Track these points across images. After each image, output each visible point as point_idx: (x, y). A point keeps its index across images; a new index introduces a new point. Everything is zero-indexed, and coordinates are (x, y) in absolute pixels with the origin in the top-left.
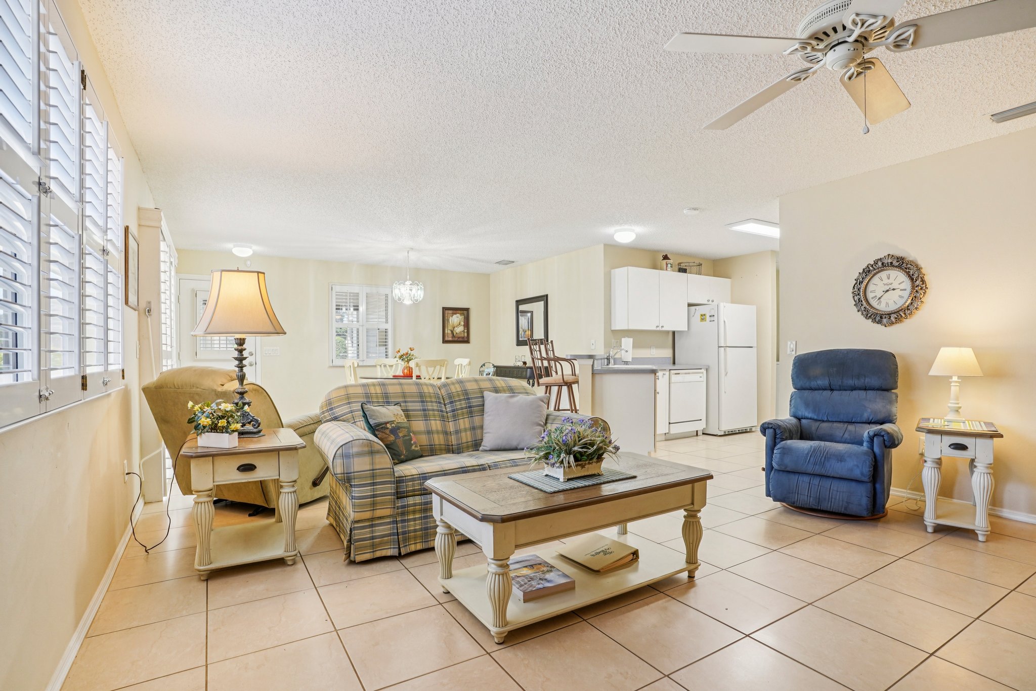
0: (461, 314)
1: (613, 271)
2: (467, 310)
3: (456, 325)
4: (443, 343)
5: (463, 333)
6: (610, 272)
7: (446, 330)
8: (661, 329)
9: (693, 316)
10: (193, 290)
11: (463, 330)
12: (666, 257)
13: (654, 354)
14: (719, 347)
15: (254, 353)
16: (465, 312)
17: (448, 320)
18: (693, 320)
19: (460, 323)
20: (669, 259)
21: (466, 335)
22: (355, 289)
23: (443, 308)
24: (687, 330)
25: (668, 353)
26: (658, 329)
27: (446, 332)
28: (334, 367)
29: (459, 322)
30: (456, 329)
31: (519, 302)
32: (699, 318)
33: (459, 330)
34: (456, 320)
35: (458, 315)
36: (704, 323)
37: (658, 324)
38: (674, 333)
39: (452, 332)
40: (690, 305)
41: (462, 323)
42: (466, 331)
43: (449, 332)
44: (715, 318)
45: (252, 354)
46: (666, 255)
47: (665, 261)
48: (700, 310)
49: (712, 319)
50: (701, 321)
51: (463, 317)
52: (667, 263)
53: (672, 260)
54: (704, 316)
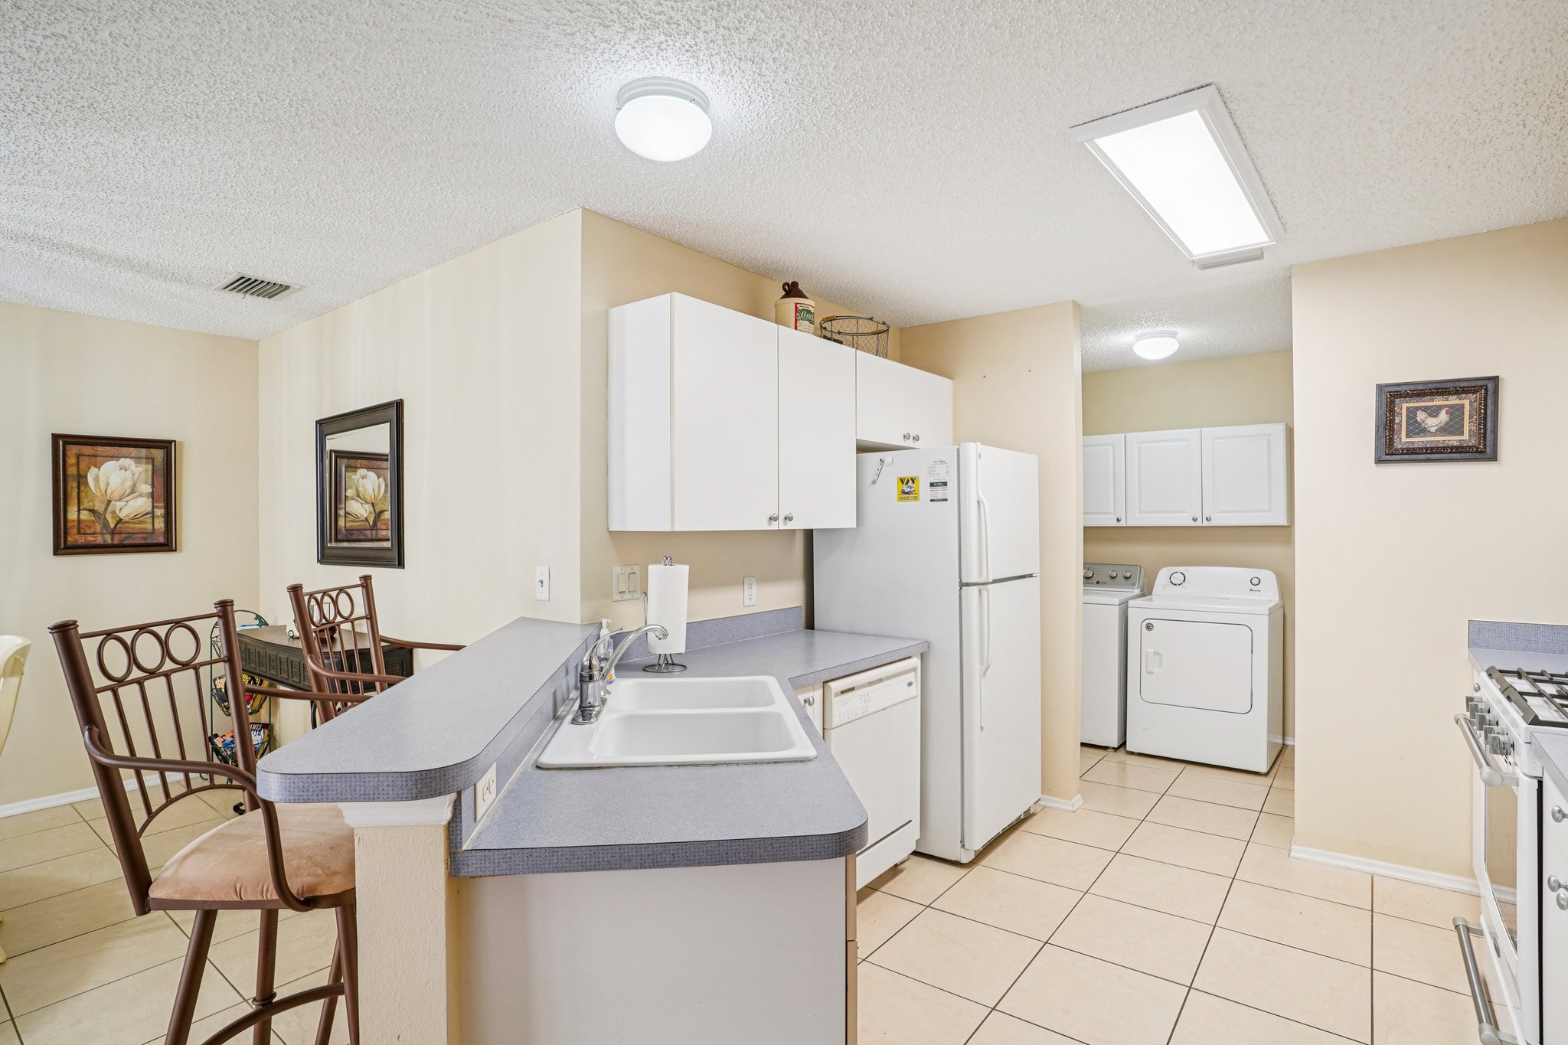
0: (137, 459)
1: (615, 312)
2: (166, 445)
3: (116, 495)
4: (56, 553)
5: (148, 518)
6: (607, 313)
7: (73, 509)
8: (782, 527)
9: (874, 482)
11: (150, 509)
12: (792, 290)
13: (753, 602)
14: (962, 585)
16: (159, 454)
17: (81, 479)
18: (872, 494)
19: (132, 486)
20: (801, 295)
21: (160, 524)
23: (56, 437)
24: (855, 527)
25: (790, 595)
26: (774, 526)
27: (72, 515)
29: (129, 483)
30: (116, 505)
31: (326, 427)
32: (894, 488)
33: (132, 509)
34: (116, 477)
35: (126, 461)
36: (909, 505)
37: (773, 512)
38: (809, 534)
39: (99, 515)
40: (863, 448)
41: (146, 488)
42: (159, 512)
43: (86, 516)
44: (951, 491)
46: (795, 284)
47: (793, 300)
48: (897, 466)
49: (939, 493)
50: (901, 499)
51: (150, 467)
52: (796, 307)
53: (811, 302)
54: (910, 483)
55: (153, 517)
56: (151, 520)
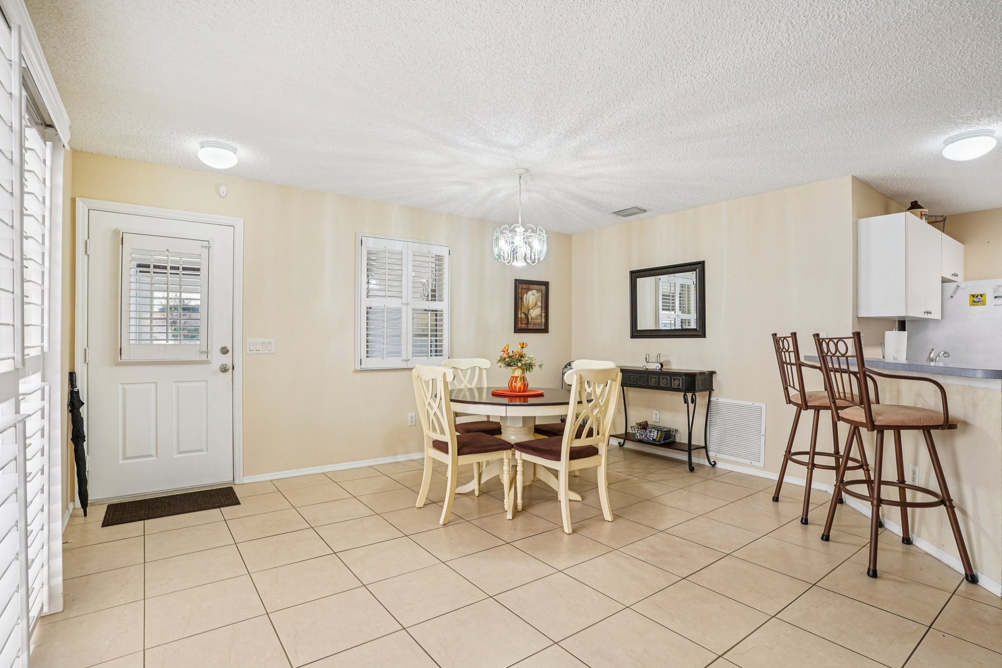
0: (538, 290)
2: (546, 284)
3: (531, 306)
4: (515, 332)
5: (539, 318)
6: (858, 222)
7: (520, 312)
9: (953, 296)
10: (116, 232)
11: (540, 313)
12: (915, 205)
15: (230, 348)
16: (543, 288)
17: (522, 298)
18: (953, 303)
19: (536, 303)
21: (543, 320)
22: (397, 246)
23: (516, 280)
24: (940, 318)
27: (519, 316)
28: (362, 371)
29: (535, 301)
30: (531, 311)
31: (636, 274)
32: (967, 300)
33: (535, 313)
34: (532, 297)
35: (534, 291)
36: (977, 308)
39: (527, 316)
41: (539, 304)
42: (543, 315)
43: (523, 316)
45: (227, 352)
46: (916, 202)
47: (919, 210)
50: (972, 305)
51: (541, 294)
52: (921, 213)
53: (927, 210)
54: (979, 297)
55: (541, 317)
56: (540, 318)
